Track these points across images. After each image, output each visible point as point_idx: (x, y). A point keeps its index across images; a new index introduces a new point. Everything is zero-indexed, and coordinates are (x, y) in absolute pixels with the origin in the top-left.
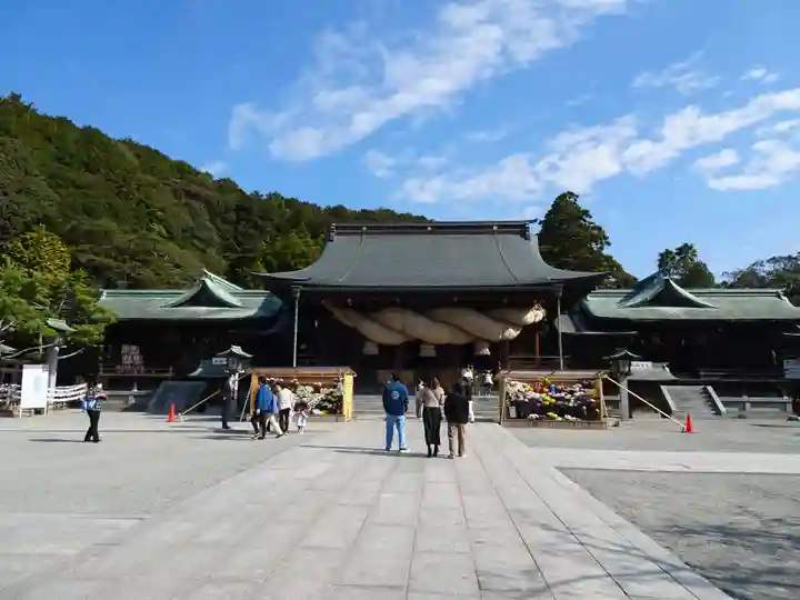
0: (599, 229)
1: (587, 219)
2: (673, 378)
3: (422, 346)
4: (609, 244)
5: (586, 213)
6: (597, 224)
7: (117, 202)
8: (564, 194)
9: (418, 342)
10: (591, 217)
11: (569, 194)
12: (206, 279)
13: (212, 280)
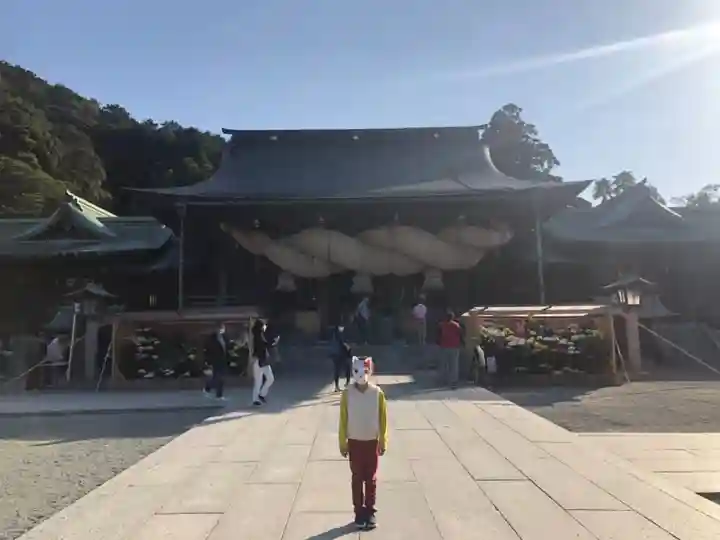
0: (546, 146)
1: (532, 136)
3: (356, 279)
5: (530, 128)
6: (544, 142)
8: (506, 108)
9: (351, 274)
10: (536, 134)
11: (511, 107)
12: (70, 204)
13: (78, 205)
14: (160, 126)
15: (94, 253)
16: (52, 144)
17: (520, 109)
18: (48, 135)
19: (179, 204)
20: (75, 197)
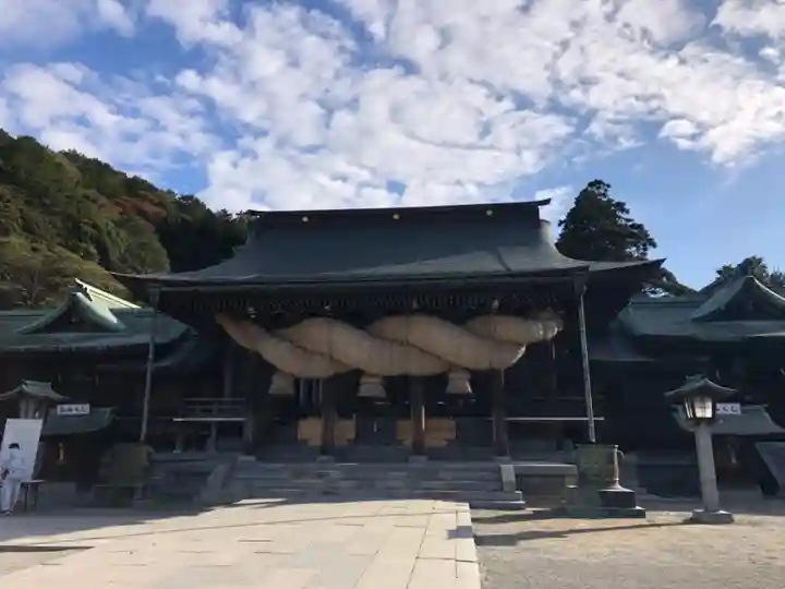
0: (640, 227)
1: (625, 216)
2: (777, 429)
3: (363, 380)
4: (654, 245)
5: (620, 206)
6: (638, 222)
7: (35, 214)
8: (591, 184)
9: (357, 374)
10: (627, 212)
11: (597, 183)
12: (80, 294)
13: (87, 296)
14: (234, 217)
15: (93, 348)
16: (114, 234)
17: (609, 186)
18: (111, 225)
19: (151, 290)
20: (85, 286)
